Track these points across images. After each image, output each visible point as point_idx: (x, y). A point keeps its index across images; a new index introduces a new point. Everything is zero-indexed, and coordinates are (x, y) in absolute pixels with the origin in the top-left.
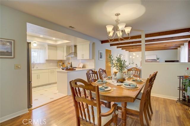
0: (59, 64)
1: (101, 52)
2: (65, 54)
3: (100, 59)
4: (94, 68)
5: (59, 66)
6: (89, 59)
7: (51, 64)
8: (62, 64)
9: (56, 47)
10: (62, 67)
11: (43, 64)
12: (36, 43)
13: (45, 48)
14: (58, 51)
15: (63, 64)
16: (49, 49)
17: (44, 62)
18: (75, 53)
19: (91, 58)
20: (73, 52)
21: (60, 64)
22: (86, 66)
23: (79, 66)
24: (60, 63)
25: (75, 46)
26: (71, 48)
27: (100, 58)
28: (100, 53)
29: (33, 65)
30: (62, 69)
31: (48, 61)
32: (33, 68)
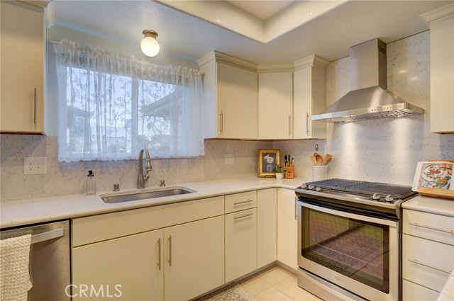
0: (265, 162)
5: (264, 171)
7: (230, 161)
8: (279, 158)
10: (279, 175)
12: (154, 34)
13: (203, 76)
21: (270, 160)
24: (267, 157)
25: (383, 50)
29: (142, 166)
30: (297, 193)
31: (216, 145)
32: (141, 183)
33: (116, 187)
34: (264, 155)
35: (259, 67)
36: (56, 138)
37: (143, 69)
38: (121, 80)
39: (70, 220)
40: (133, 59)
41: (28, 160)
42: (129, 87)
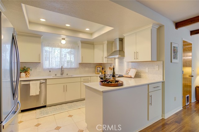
0: (97, 69)
1: (175, 45)
2: (105, 54)
3: (173, 61)
4: (161, 80)
5: (97, 72)
6: (150, 60)
7: (87, 69)
8: (101, 68)
9: (93, 44)
10: (100, 73)
11: (76, 69)
12: (64, 39)
13: (78, 46)
14: (96, 50)
15: (103, 69)
16: (82, 47)
17: (76, 67)
18: (121, 51)
19: (155, 59)
20: (118, 49)
21: (99, 69)
22: (142, 74)
23: (128, 74)
24: (98, 68)
25: (121, 40)
26: (114, 45)
27: (174, 58)
28: (174, 47)
29: (62, 70)
30: (100, 77)
31: (82, 65)
32: (62, 74)
33: (56, 75)
34: (97, 67)
35: (94, 43)
36: (43, 63)
37: (62, 46)
38: (57, 49)
39: (46, 79)
40: (60, 44)
41: (37, 68)
42: (59, 51)
